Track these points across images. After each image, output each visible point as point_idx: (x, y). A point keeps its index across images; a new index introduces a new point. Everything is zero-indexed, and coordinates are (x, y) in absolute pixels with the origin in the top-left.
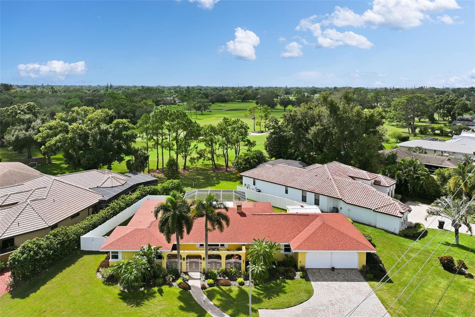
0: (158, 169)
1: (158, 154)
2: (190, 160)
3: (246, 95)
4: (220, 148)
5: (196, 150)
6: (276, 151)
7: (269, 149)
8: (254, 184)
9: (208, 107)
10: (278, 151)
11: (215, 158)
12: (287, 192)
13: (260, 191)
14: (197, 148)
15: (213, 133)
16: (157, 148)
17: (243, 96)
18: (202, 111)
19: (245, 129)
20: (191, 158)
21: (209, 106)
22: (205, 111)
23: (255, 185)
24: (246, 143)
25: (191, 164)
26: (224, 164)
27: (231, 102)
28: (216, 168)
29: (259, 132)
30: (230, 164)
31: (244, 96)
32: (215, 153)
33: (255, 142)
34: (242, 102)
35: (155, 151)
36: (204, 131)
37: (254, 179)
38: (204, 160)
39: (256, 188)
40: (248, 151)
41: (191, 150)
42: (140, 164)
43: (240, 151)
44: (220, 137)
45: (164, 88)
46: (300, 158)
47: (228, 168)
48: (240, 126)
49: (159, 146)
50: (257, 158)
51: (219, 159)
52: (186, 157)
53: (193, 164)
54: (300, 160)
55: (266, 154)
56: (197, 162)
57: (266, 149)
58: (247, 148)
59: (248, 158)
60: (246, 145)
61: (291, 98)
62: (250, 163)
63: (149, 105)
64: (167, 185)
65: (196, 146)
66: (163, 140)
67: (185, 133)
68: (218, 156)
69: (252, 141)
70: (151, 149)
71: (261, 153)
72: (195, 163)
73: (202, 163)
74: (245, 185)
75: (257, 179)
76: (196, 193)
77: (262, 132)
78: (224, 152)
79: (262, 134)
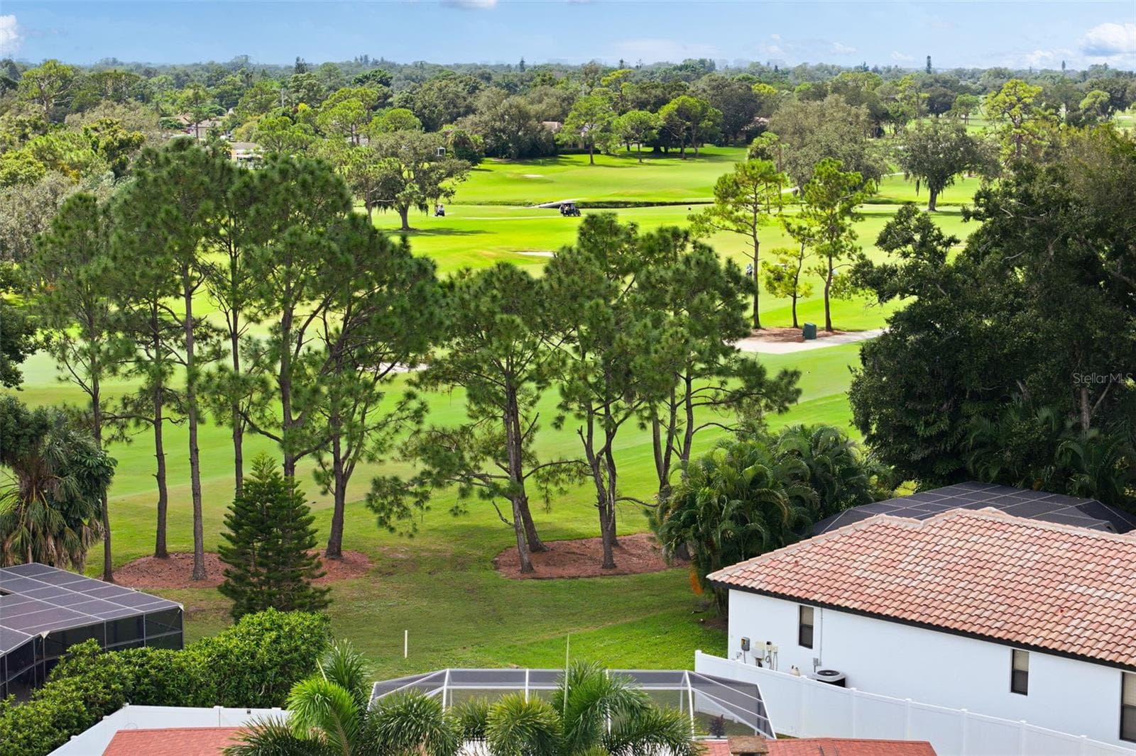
0: (161, 552)
1: (160, 456)
2: (370, 498)
3: (682, 112)
4: (569, 416)
5: (410, 424)
6: (933, 431)
7: (883, 423)
8: (805, 637)
9: (446, 184)
10: (942, 435)
11: (530, 485)
12: (1019, 682)
13: (842, 683)
14: (418, 416)
15: (518, 320)
16: (158, 424)
17: (659, 119)
18: (403, 212)
19: (728, 295)
20: (377, 484)
21: (450, 175)
22: (423, 207)
23: (810, 647)
24: (735, 384)
25: (382, 522)
26: (592, 525)
27: (585, 158)
28: (536, 547)
29: (784, 336)
30: (632, 525)
31: (669, 118)
32: (530, 457)
33: (796, 374)
34: (657, 154)
35: (143, 436)
36: (463, 303)
37: (805, 604)
38: (464, 493)
39: (817, 663)
40: (742, 437)
41: (379, 427)
42: (56, 518)
43: (695, 440)
44: (568, 348)
45: (149, 73)
46: (1086, 479)
47: (616, 552)
48: (694, 273)
49: (165, 412)
50: (815, 481)
51: (557, 499)
52: (343, 479)
53: (393, 520)
54: (1085, 492)
55: (859, 447)
56: (415, 510)
57: (864, 427)
58: (733, 418)
59: (758, 479)
60: (735, 399)
61: (972, 131)
62: (769, 510)
63: (74, 166)
64: (247, 645)
65: (414, 405)
66: (194, 361)
67: (336, 319)
68: (555, 471)
69: (772, 375)
70: (114, 430)
71: (839, 450)
72: (406, 512)
73: (455, 512)
74: (746, 645)
75: (823, 605)
76: (445, 688)
77: (809, 333)
78: (589, 447)
79: (810, 345)
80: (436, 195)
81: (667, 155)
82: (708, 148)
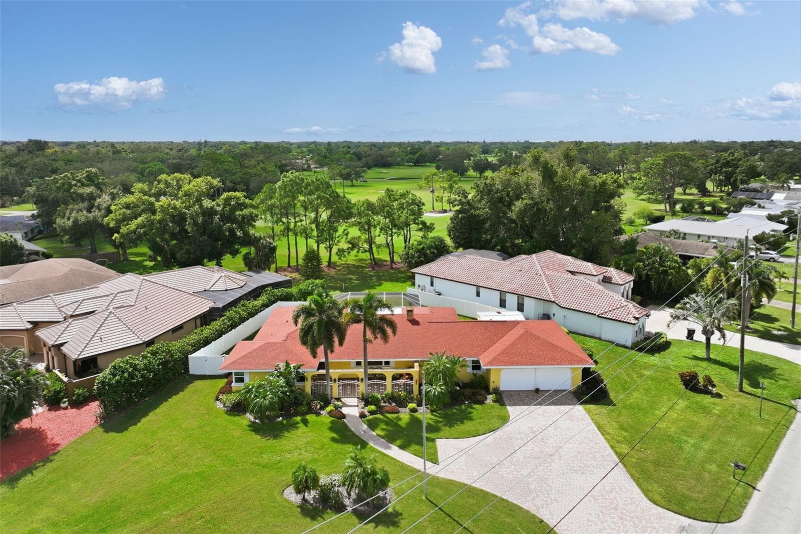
0: (289, 266)
1: (289, 243)
2: (337, 253)
3: (421, 155)
4: (381, 234)
5: (345, 237)
6: (465, 237)
7: (454, 234)
8: (432, 285)
9: (362, 174)
10: (467, 237)
11: (374, 249)
12: (478, 294)
13: (440, 294)
14: (347, 235)
15: (370, 213)
16: (288, 236)
17: (416, 157)
18: (352, 181)
19: (418, 206)
20: (339, 250)
21: (363, 172)
22: (357, 180)
24: (420, 226)
25: (339, 259)
26: (388, 258)
27: (397, 167)
28: (376, 264)
29: (440, 212)
30: (396, 258)
31: (418, 157)
32: (375, 243)
33: (434, 224)
34: (415, 165)
35: (285, 239)
36: (358, 209)
37: (432, 277)
38: (358, 252)
39: (435, 290)
40: (422, 238)
41: (338, 237)
43: (411, 239)
44: (381, 218)
45: (291, 145)
46: (499, 248)
47: (393, 264)
48: (410, 202)
49: (290, 233)
50: (436, 248)
51: (380, 252)
52: (331, 248)
53: (342, 258)
54: (499, 250)
55: (449, 241)
56: (347, 256)
57: (450, 236)
58: (421, 234)
59: (423, 248)
60: (421, 230)
61: (490, 159)
62: (425, 255)
63: (270, 171)
64: (306, 288)
65: (346, 232)
66: (296, 223)
67: (329, 212)
68: (379, 247)
69: (428, 224)
70: (278, 237)
71: (442, 241)
72: (345, 256)
73: (356, 256)
74: (419, 286)
75: (435, 277)
76: (349, 296)
77: (445, 211)
78: (387, 241)
79: (445, 214)
80: (360, 177)
81: (417, 166)
82: (428, 164)
